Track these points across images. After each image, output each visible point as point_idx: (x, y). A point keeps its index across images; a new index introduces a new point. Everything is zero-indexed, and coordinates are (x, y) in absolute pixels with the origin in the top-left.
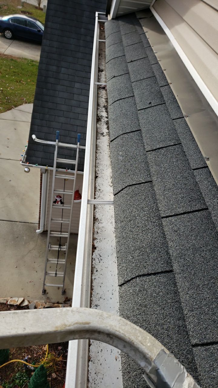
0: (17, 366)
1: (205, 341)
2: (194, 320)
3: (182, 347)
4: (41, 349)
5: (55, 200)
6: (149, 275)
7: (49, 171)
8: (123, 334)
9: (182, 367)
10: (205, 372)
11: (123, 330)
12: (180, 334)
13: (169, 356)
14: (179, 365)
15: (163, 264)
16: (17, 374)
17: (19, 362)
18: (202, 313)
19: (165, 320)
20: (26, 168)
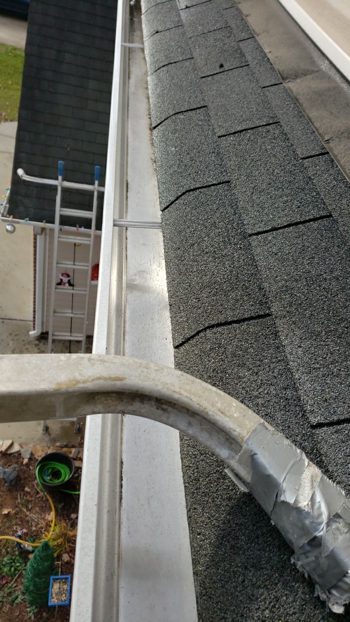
0: (5, 545)
1: (336, 418)
2: (313, 387)
3: (293, 430)
4: (43, 518)
5: (59, 281)
6: (227, 323)
7: (48, 232)
8: (186, 397)
9: (299, 451)
10: (336, 465)
11: (186, 391)
12: (288, 411)
13: (273, 434)
14: (293, 449)
15: (252, 305)
16: (5, 559)
17: (7, 540)
18: (328, 375)
19: (260, 390)
20: (8, 225)
